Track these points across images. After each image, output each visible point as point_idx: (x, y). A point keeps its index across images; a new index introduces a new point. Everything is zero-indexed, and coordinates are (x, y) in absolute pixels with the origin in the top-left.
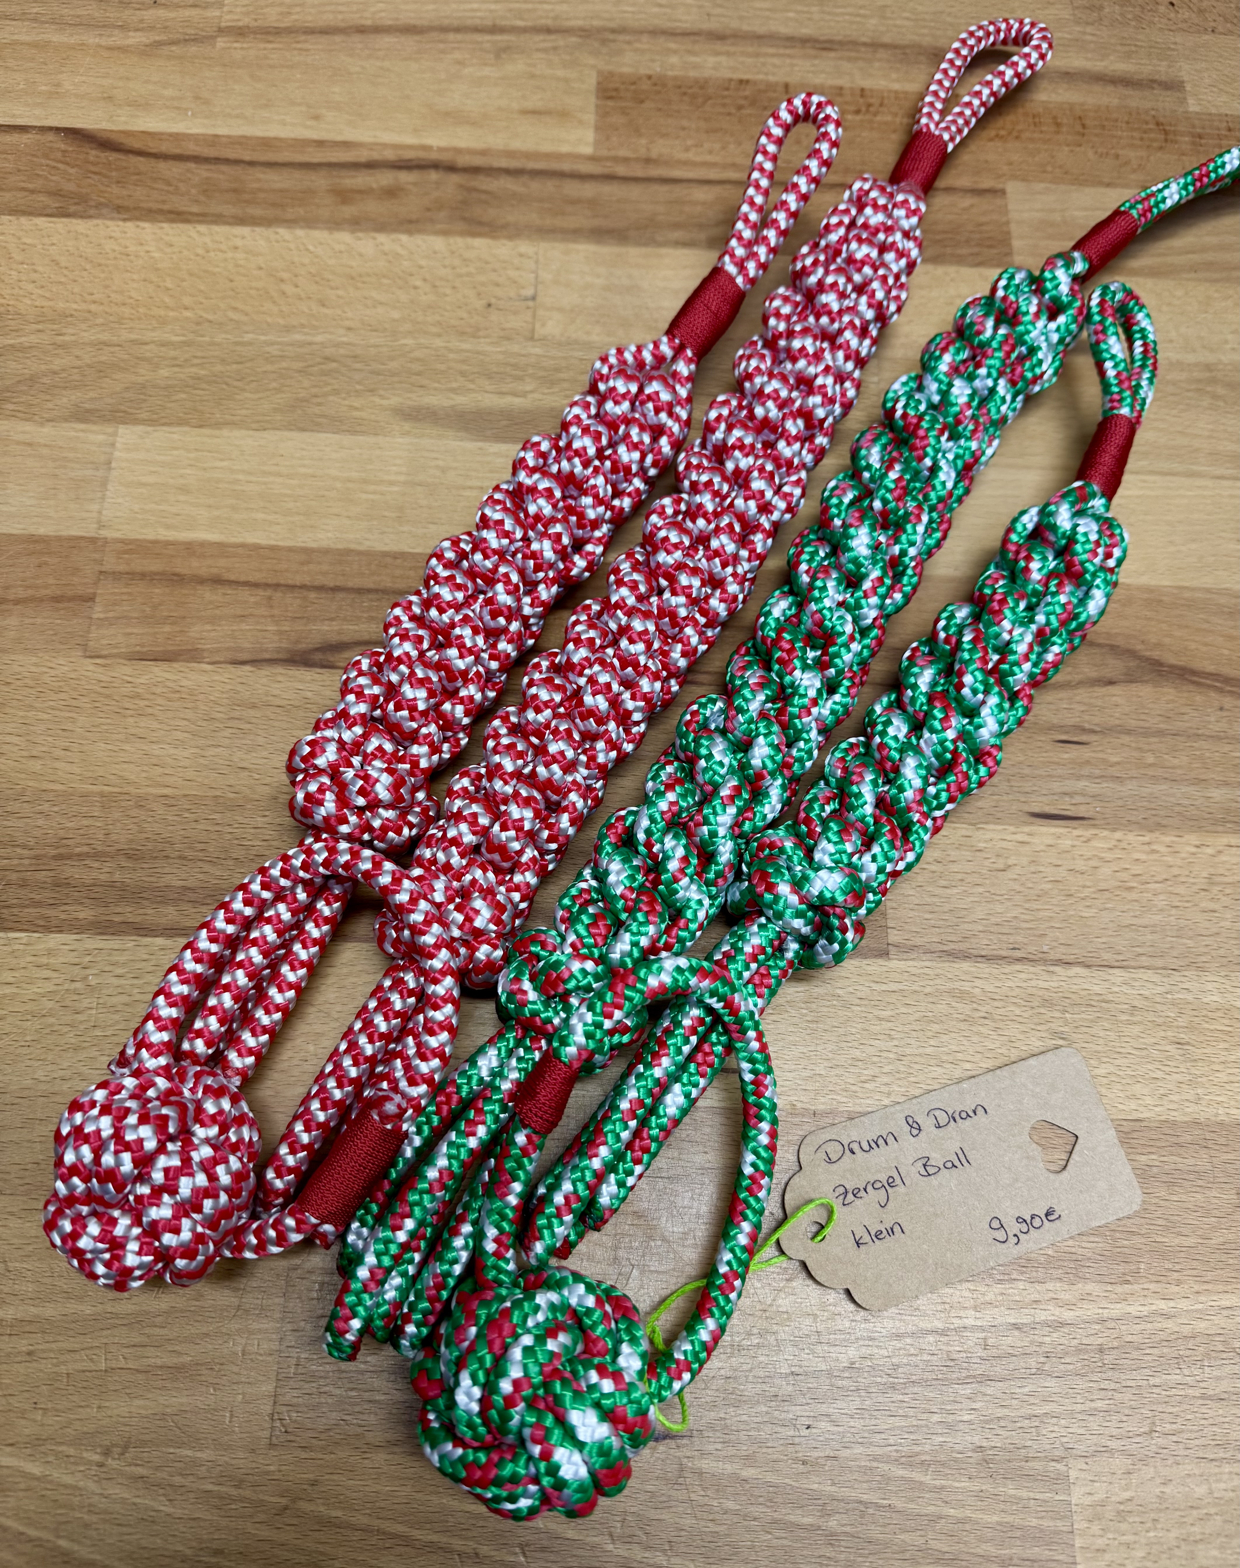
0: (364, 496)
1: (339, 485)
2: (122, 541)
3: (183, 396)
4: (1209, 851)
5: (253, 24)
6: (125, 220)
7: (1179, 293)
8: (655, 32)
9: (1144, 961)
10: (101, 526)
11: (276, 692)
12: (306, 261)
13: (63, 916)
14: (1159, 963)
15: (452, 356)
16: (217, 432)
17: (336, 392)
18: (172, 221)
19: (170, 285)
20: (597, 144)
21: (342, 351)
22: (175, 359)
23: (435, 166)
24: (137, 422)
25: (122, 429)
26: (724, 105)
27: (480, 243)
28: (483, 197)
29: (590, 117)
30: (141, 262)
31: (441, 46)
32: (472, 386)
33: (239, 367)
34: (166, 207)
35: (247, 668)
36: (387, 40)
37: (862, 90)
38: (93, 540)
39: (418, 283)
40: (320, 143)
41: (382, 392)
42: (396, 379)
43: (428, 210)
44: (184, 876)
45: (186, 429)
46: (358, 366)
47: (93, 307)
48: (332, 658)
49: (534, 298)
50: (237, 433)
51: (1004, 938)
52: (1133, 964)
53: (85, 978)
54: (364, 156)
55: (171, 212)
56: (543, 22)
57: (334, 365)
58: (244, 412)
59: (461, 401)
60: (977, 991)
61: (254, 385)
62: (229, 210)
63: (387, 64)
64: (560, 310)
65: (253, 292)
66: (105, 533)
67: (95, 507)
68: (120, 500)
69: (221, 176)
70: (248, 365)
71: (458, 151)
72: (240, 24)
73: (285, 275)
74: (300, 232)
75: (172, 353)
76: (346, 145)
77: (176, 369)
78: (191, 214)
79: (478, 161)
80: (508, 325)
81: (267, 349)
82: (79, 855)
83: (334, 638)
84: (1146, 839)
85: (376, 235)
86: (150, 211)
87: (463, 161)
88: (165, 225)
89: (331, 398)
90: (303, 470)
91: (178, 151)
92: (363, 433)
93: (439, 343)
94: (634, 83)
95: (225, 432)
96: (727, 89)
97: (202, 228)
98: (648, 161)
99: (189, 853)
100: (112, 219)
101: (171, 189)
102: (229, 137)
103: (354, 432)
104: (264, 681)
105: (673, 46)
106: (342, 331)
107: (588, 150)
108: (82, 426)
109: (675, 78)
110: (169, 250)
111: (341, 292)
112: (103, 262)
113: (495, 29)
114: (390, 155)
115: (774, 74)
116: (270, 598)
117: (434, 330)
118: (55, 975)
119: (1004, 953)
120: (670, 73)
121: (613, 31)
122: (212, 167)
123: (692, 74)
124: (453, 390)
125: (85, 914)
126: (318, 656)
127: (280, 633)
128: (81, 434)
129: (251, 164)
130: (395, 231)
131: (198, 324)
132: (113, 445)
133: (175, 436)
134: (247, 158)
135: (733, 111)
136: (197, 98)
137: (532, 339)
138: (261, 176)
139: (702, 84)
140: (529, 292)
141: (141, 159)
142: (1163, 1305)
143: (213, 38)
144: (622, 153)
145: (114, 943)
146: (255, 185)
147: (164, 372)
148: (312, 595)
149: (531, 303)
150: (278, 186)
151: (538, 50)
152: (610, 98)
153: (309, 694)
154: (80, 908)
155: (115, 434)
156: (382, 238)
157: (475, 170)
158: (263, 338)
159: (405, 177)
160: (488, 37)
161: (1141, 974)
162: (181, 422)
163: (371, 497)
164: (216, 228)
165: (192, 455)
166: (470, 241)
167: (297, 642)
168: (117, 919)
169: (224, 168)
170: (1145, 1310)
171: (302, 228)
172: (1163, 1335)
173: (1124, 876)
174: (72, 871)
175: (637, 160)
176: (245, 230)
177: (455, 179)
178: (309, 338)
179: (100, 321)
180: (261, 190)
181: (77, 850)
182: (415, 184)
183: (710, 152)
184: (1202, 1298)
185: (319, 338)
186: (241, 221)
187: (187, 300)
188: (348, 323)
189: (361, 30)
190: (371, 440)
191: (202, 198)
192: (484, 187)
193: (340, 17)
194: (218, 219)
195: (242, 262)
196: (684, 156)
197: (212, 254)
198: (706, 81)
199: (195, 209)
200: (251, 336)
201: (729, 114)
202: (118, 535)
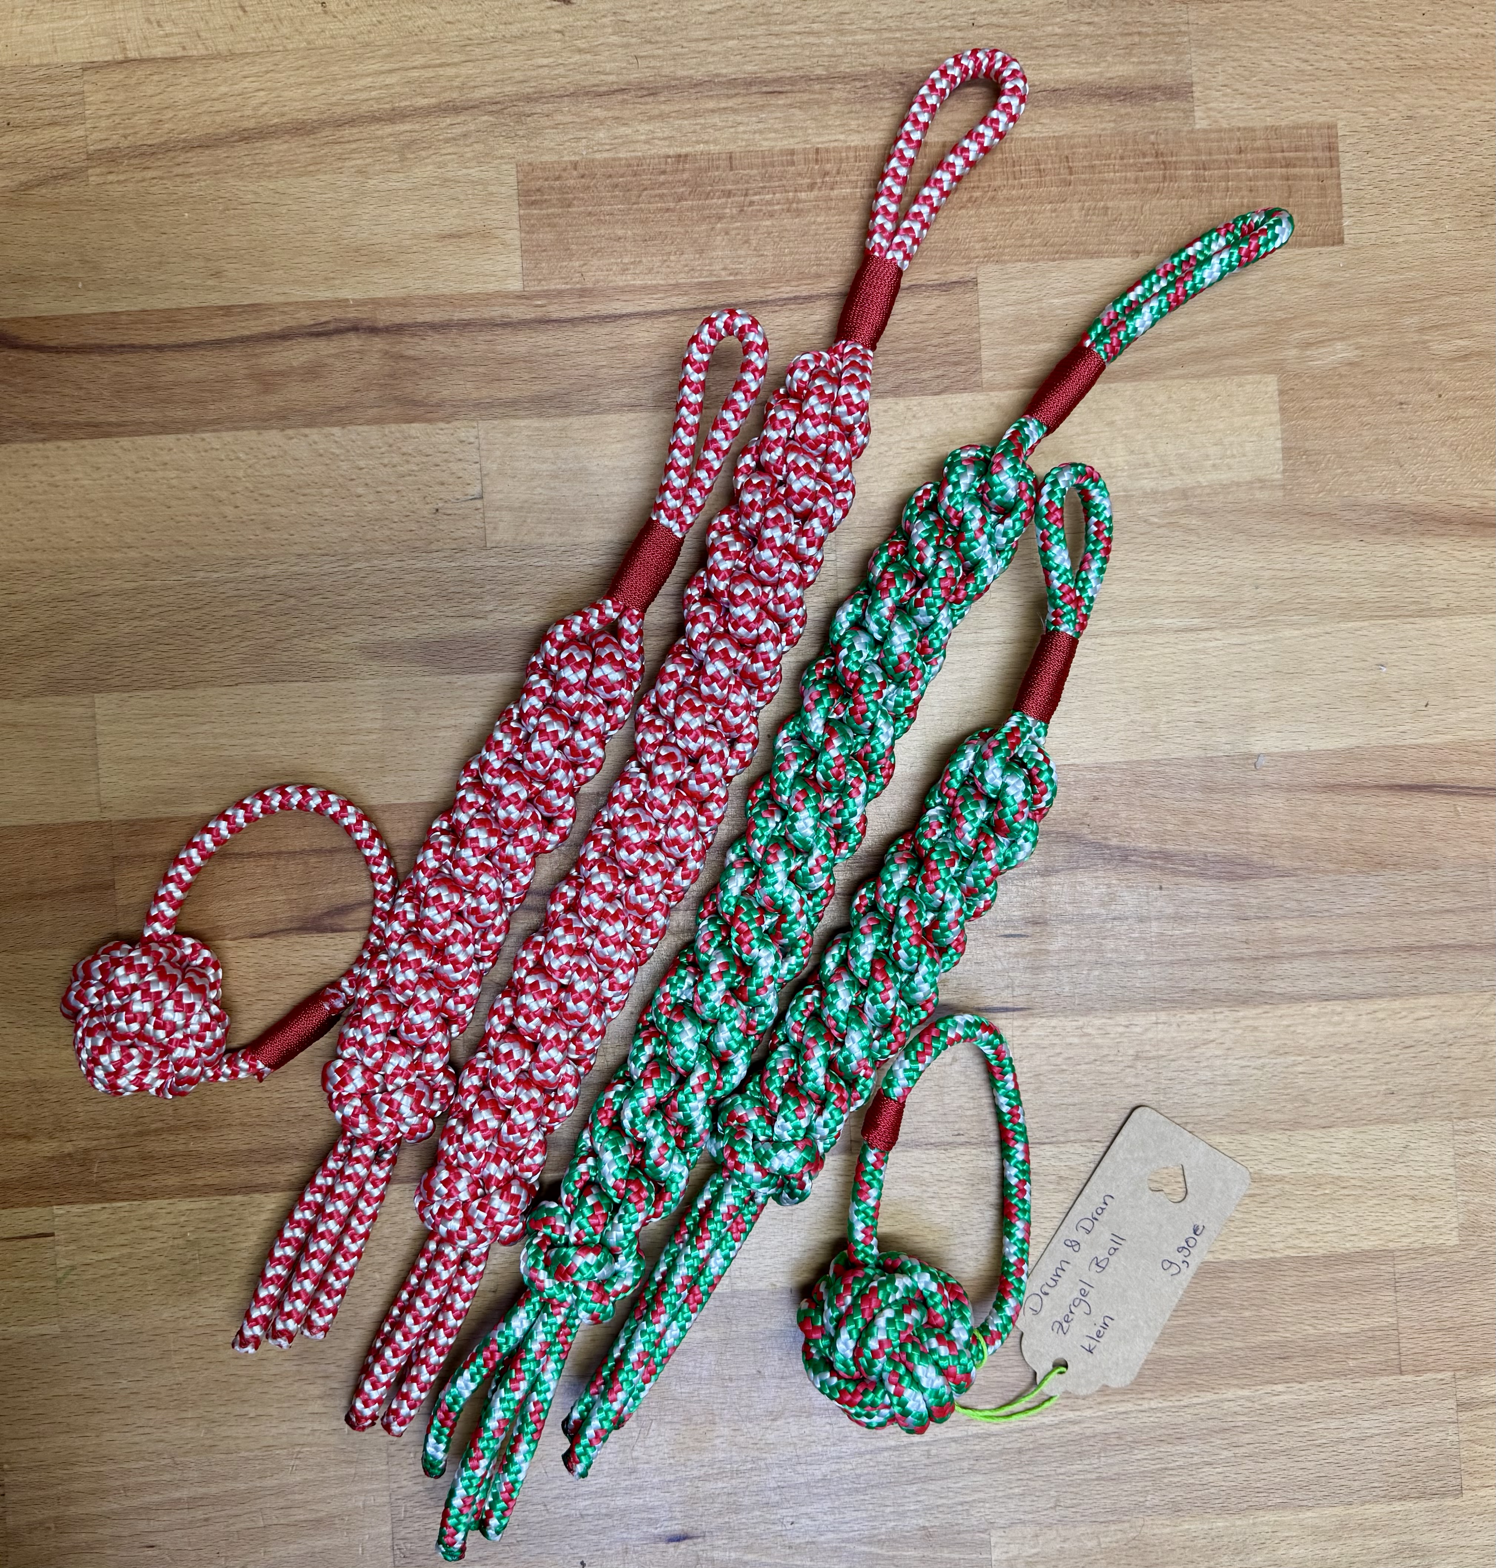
0: (345, 749)
1: (319, 739)
2: (125, 823)
3: (150, 654)
4: (1138, 1030)
5: (124, 144)
6: (44, 440)
7: (1161, 398)
8: (578, 94)
9: (1072, 1136)
10: (103, 807)
11: (296, 961)
12: (241, 474)
13: (154, 1184)
14: (1083, 1136)
15: (408, 578)
16: (191, 693)
17: (300, 634)
18: (91, 437)
19: (108, 521)
20: (525, 274)
21: (297, 584)
22: (131, 611)
23: (355, 328)
24: (111, 689)
25: (99, 699)
26: (661, 196)
27: (415, 429)
28: (412, 365)
29: (513, 236)
30: (72, 494)
31: (338, 149)
32: (432, 612)
33: (198, 613)
34: (80, 419)
35: (267, 940)
36: (277, 148)
37: (817, 151)
38: (98, 824)
39: (360, 490)
40: (227, 310)
41: (344, 629)
42: (357, 612)
43: (357, 390)
44: (247, 1140)
45: (161, 691)
46: (315, 600)
47: (37, 556)
48: (339, 921)
49: (481, 498)
50: (211, 691)
51: (951, 1126)
52: (1062, 1139)
53: (185, 1235)
54: (278, 322)
55: (88, 425)
56: (447, 96)
57: (292, 601)
58: (213, 667)
59: (424, 629)
60: (926, 1175)
61: (217, 632)
62: (150, 415)
63: (280, 184)
64: (510, 509)
65: (193, 519)
66: (108, 815)
67: (92, 789)
68: (114, 779)
69: (131, 370)
70: (207, 609)
71: (376, 302)
72: (108, 144)
73: (223, 495)
74: (228, 436)
75: (129, 604)
76: (256, 309)
77: (136, 623)
78: (110, 424)
79: (399, 317)
80: (459, 534)
81: (221, 589)
82: (156, 1130)
83: (341, 902)
84: (1080, 1023)
85: (307, 431)
86: (68, 426)
87: (385, 317)
88: (85, 442)
89: (295, 641)
90: (282, 727)
91: (79, 340)
92: (334, 678)
93: (393, 563)
94: (558, 178)
95: (200, 692)
96: (664, 172)
97: (125, 442)
98: (583, 293)
99: (247, 1120)
100: (30, 441)
101: (82, 393)
102: (128, 313)
103: (325, 679)
104: (284, 951)
105: (599, 113)
106: (294, 560)
107: (515, 285)
108: (59, 699)
109: (605, 164)
110: (95, 476)
111: (282, 510)
112: (34, 498)
113: (396, 116)
114: (305, 318)
115: (716, 142)
116: (275, 867)
117: (386, 548)
118: (159, 1235)
119: (951, 1139)
120: (598, 156)
121: (529, 99)
122: (119, 358)
123: (623, 154)
124: (413, 618)
125: (173, 1180)
126: (327, 921)
127: (290, 901)
128: (60, 708)
129: (160, 348)
130: (326, 424)
131: (146, 565)
132: (93, 717)
133: (152, 702)
134: (153, 342)
135: (672, 205)
136: (83, 262)
137: (485, 548)
138: (172, 364)
139: (636, 167)
140: (475, 490)
141: (43, 356)
142: (1071, 1415)
143: (83, 170)
144: (556, 285)
145: (202, 1203)
146: (170, 378)
147: (125, 628)
148: (313, 860)
149: (478, 504)
150: (193, 376)
151: (447, 141)
152: (534, 203)
153: (326, 960)
154: (166, 1176)
155: (92, 705)
156: (314, 434)
157: (397, 330)
158: (215, 575)
159: (325, 348)
160: (388, 129)
161: (1069, 1147)
162: (156, 685)
163: (352, 748)
164: (140, 440)
165: (172, 721)
166: (405, 426)
167: (307, 909)
168: (200, 1183)
169: (132, 358)
170: (1056, 1420)
171: (228, 429)
172: (1069, 1437)
173: (1059, 1060)
174: (152, 1145)
175: (571, 292)
176: (168, 440)
177: (379, 343)
178: (261, 572)
179: (47, 572)
180: (176, 384)
181: (153, 1126)
182: (336, 356)
183: (650, 271)
184: (1104, 1407)
185: (272, 570)
186: (162, 428)
187: (129, 538)
188: (297, 549)
189: (246, 137)
190: (343, 685)
191: (118, 403)
192: (411, 353)
193: (218, 119)
194: (138, 429)
195: (174, 482)
196: (620, 281)
197: (142, 475)
198: (640, 161)
199: (113, 418)
200: (202, 574)
201: (668, 210)
202: (121, 817)
